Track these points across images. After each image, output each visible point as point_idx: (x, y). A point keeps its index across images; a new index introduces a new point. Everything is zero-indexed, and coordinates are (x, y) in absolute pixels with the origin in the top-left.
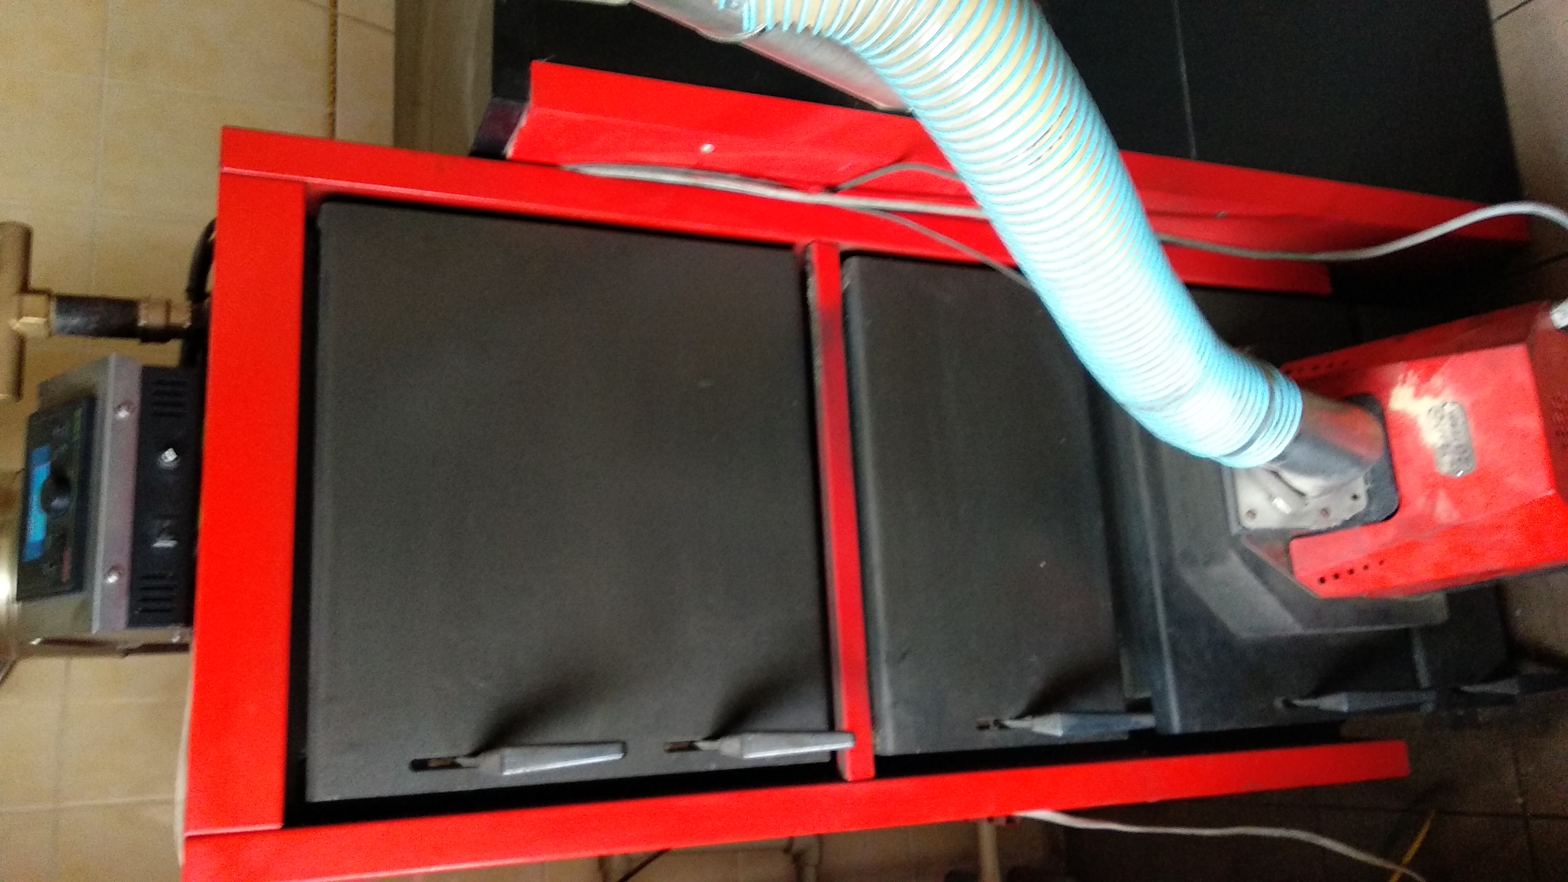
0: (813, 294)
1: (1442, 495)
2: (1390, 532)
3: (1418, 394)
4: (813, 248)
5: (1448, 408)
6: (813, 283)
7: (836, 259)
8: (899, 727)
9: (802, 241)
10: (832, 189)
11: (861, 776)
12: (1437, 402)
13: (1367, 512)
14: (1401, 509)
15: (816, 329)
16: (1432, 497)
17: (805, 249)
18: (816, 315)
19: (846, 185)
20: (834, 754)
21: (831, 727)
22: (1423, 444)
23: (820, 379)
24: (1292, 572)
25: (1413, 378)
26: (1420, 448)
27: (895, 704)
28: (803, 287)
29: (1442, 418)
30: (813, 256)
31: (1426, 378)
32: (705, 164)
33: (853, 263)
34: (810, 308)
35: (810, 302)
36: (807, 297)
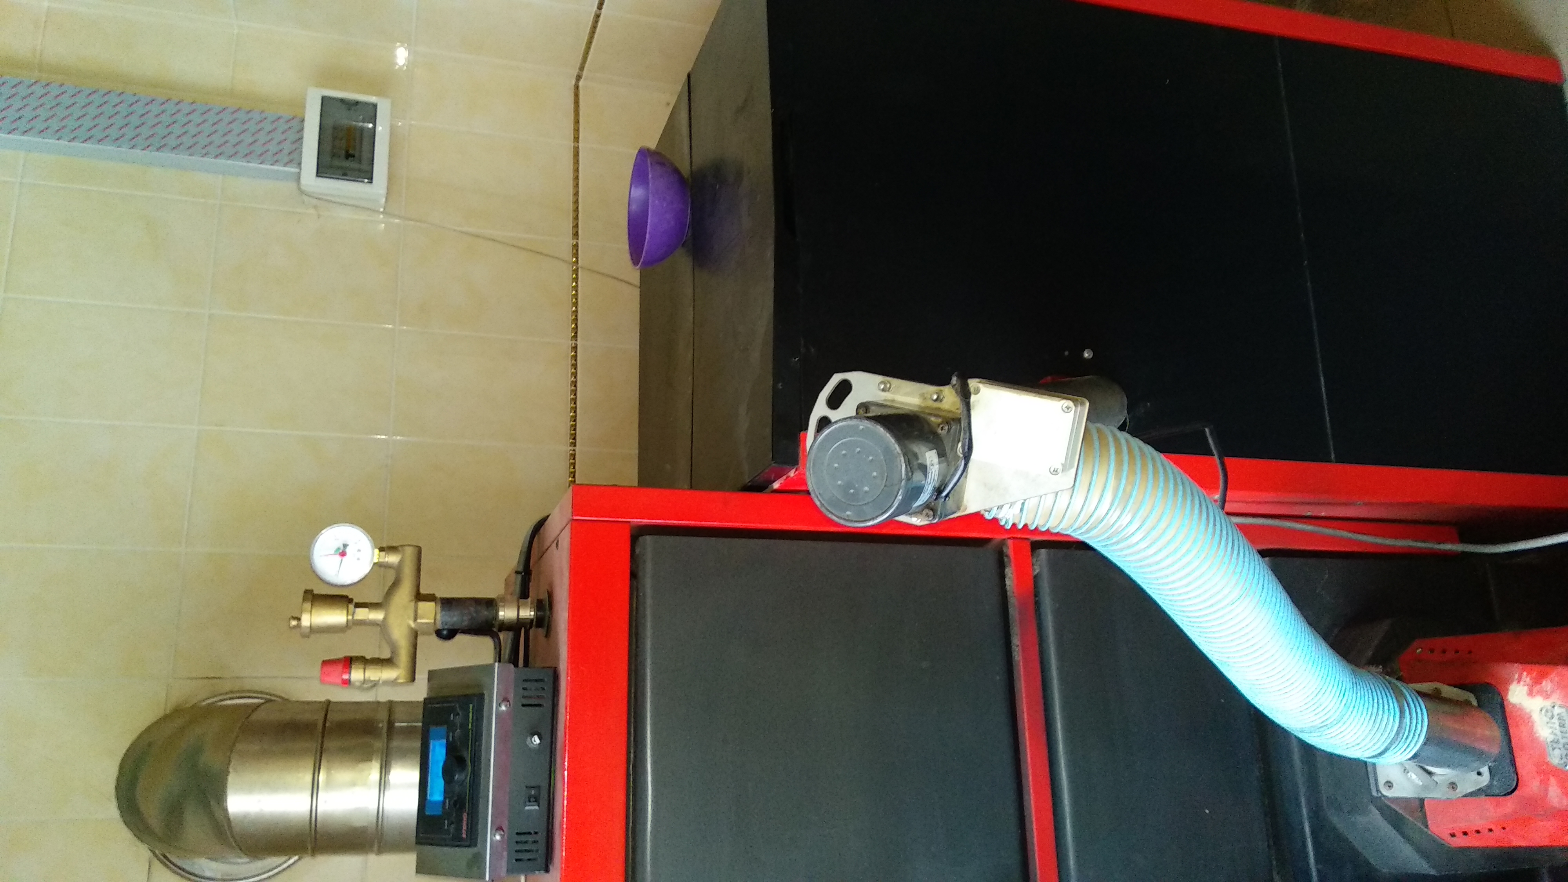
0: (1010, 583)
1: (1553, 781)
2: (1510, 805)
3: (1531, 693)
4: (1010, 542)
5: (1557, 710)
6: (1009, 572)
7: (1028, 551)
9: (998, 537)
12: (1548, 704)
13: (1489, 786)
14: (1518, 788)
15: (1014, 612)
16: (1545, 783)
17: (1003, 543)
18: (1013, 601)
22: (1538, 735)
23: (1018, 656)
24: (1427, 826)
25: (1526, 678)
26: (1533, 739)
28: (1002, 577)
29: (1552, 717)
30: (1009, 550)
31: (1538, 680)
33: (1043, 552)
34: (1008, 593)
35: (1008, 588)
36: (1005, 585)
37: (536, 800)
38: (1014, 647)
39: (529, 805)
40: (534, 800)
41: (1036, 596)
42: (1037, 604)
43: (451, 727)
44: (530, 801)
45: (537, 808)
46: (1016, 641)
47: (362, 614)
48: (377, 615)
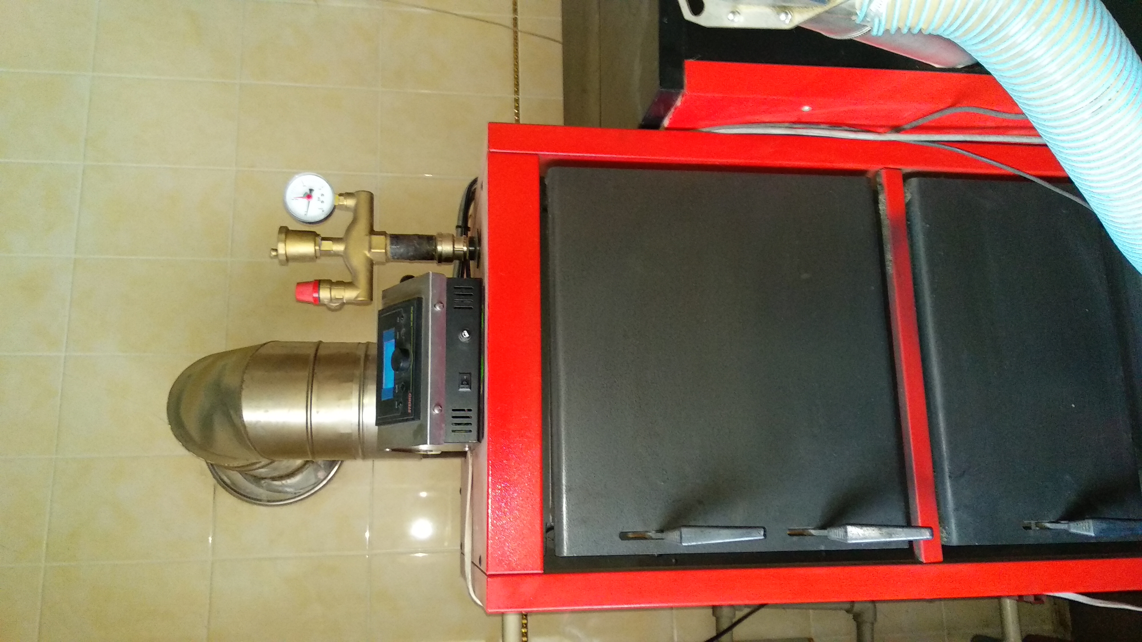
0: (883, 207)
4: (883, 173)
6: (882, 198)
7: (900, 180)
8: (960, 525)
9: (873, 168)
10: (897, 129)
11: (932, 560)
15: (887, 232)
17: (876, 174)
18: (886, 222)
19: (907, 126)
20: (911, 542)
21: (908, 524)
23: (891, 269)
27: (956, 509)
28: (876, 202)
30: (882, 179)
32: (803, 120)
33: (914, 181)
34: (882, 217)
35: (881, 212)
36: (879, 210)
37: (468, 383)
38: (887, 263)
39: (462, 388)
40: (466, 383)
41: (908, 220)
42: (909, 228)
43: (398, 328)
44: (462, 384)
45: (469, 390)
46: (889, 256)
47: (327, 246)
48: (339, 248)
